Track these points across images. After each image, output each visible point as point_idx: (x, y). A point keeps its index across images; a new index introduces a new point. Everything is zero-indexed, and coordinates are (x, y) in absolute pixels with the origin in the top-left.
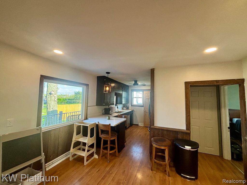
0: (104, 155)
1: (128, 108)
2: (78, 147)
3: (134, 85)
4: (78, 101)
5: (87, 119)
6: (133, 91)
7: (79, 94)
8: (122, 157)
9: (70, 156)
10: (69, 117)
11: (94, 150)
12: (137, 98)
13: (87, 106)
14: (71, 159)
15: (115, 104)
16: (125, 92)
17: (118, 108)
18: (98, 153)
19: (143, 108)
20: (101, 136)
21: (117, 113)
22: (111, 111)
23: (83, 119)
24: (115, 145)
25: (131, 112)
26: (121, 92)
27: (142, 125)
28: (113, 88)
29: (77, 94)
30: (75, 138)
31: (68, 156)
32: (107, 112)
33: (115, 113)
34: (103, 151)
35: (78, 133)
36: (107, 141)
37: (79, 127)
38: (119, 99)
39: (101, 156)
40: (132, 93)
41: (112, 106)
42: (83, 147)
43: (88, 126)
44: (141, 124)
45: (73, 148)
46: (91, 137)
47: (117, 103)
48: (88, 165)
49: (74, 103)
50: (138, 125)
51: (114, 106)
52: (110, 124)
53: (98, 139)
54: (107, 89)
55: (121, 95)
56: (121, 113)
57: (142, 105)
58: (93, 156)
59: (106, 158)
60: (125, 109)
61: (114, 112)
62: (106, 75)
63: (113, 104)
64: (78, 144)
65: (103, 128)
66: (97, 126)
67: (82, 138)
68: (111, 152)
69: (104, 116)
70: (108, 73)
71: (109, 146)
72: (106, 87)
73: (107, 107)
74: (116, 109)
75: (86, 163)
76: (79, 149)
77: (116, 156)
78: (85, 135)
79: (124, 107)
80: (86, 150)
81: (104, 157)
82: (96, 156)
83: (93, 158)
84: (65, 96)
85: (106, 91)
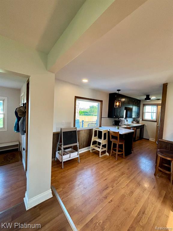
0: (114, 155)
1: (138, 122)
2: (95, 145)
3: (146, 99)
4: (92, 114)
5: (101, 127)
6: (144, 105)
7: (93, 108)
8: (128, 159)
9: (90, 149)
10: (89, 124)
11: (106, 149)
12: (152, 113)
13: (101, 118)
14: (91, 151)
15: (124, 117)
16: (136, 107)
17: (127, 121)
18: (109, 152)
19: (156, 123)
20: (111, 140)
21: (126, 125)
22: (120, 123)
23: (99, 126)
24: (123, 149)
25: (141, 126)
26: (131, 107)
27: (153, 141)
28: (123, 103)
29: (92, 107)
30: (94, 139)
31: (89, 150)
32: (117, 124)
33: (125, 125)
34: (112, 152)
35: (95, 135)
36: (116, 144)
37: (96, 131)
38: (129, 113)
39: (111, 154)
40: (144, 107)
41: (122, 119)
42: (99, 146)
43: (102, 131)
44: (152, 139)
45: (92, 145)
46: (104, 139)
47: (126, 117)
48: (102, 158)
49: (89, 115)
50: (149, 139)
51: (124, 119)
52: (119, 132)
53: (109, 142)
54: (118, 104)
55: (131, 110)
56: (130, 126)
57: (155, 120)
58: (105, 153)
59: (115, 157)
60: (135, 122)
61: (123, 124)
62: (117, 92)
63: (123, 117)
64: (95, 143)
65: (113, 134)
66: (109, 132)
67: (98, 139)
68: (119, 153)
69: (114, 126)
70: (119, 90)
71: (117, 149)
72: (116, 102)
73: (117, 119)
74: (126, 122)
75: (100, 156)
76: (96, 146)
77: (123, 158)
78: (100, 137)
79: (134, 121)
80: (101, 148)
81: (113, 156)
82: (107, 154)
83: (105, 155)
84: (82, 109)
85: (116, 106)
